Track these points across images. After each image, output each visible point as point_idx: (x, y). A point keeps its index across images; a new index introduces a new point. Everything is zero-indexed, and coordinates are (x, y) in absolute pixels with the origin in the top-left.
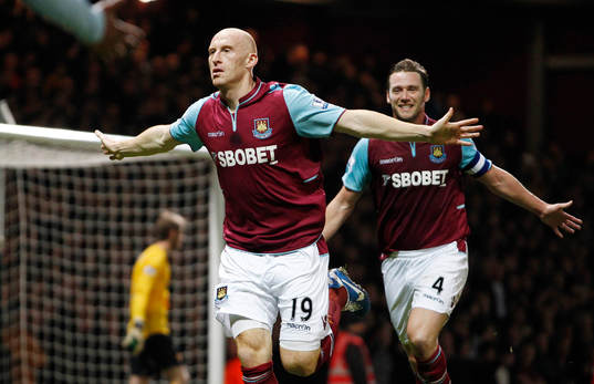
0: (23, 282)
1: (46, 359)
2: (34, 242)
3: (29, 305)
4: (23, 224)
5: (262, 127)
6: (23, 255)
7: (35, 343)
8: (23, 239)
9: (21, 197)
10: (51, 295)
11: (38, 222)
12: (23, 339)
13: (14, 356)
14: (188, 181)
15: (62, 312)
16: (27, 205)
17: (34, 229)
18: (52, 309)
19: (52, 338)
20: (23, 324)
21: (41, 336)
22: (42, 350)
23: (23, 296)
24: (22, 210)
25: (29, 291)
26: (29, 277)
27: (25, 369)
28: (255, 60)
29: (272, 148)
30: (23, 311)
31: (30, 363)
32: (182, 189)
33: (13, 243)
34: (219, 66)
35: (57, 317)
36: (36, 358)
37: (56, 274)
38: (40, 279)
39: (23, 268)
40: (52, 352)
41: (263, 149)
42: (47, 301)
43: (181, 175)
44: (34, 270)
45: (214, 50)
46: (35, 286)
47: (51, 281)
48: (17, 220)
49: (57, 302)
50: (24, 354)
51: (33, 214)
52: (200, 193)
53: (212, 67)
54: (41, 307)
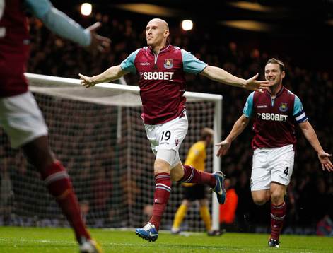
0: (129, 156)
1: (139, 191)
2: (134, 138)
3: (132, 167)
4: (129, 130)
5: (169, 63)
6: (129, 144)
7: (134, 183)
8: (129, 137)
9: (128, 118)
10: (142, 162)
11: (136, 129)
12: (129, 182)
13: (125, 189)
14: (204, 111)
15: (147, 170)
16: (131, 121)
17: (134, 132)
18: (142, 169)
19: (142, 182)
20: (129, 175)
21: (137, 181)
22: (137, 187)
23: (129, 163)
24: (129, 124)
25: (132, 160)
26: (132, 154)
27: (129, 195)
28: (168, 34)
29: (171, 74)
30: (129, 169)
31: (132, 193)
32: (201, 115)
33: (125, 138)
34: (151, 35)
35: (144, 172)
36: (135, 190)
37: (144, 152)
38: (137, 155)
39: (129, 150)
40: (142, 188)
41: (167, 73)
42: (140, 165)
43: (201, 108)
44: (134, 151)
45: (149, 28)
46: (135, 158)
47: (142, 156)
48: (126, 128)
49: (144, 166)
50: (129, 189)
51: (134, 125)
52: (210, 117)
53: (148, 36)
54: (137, 167)
